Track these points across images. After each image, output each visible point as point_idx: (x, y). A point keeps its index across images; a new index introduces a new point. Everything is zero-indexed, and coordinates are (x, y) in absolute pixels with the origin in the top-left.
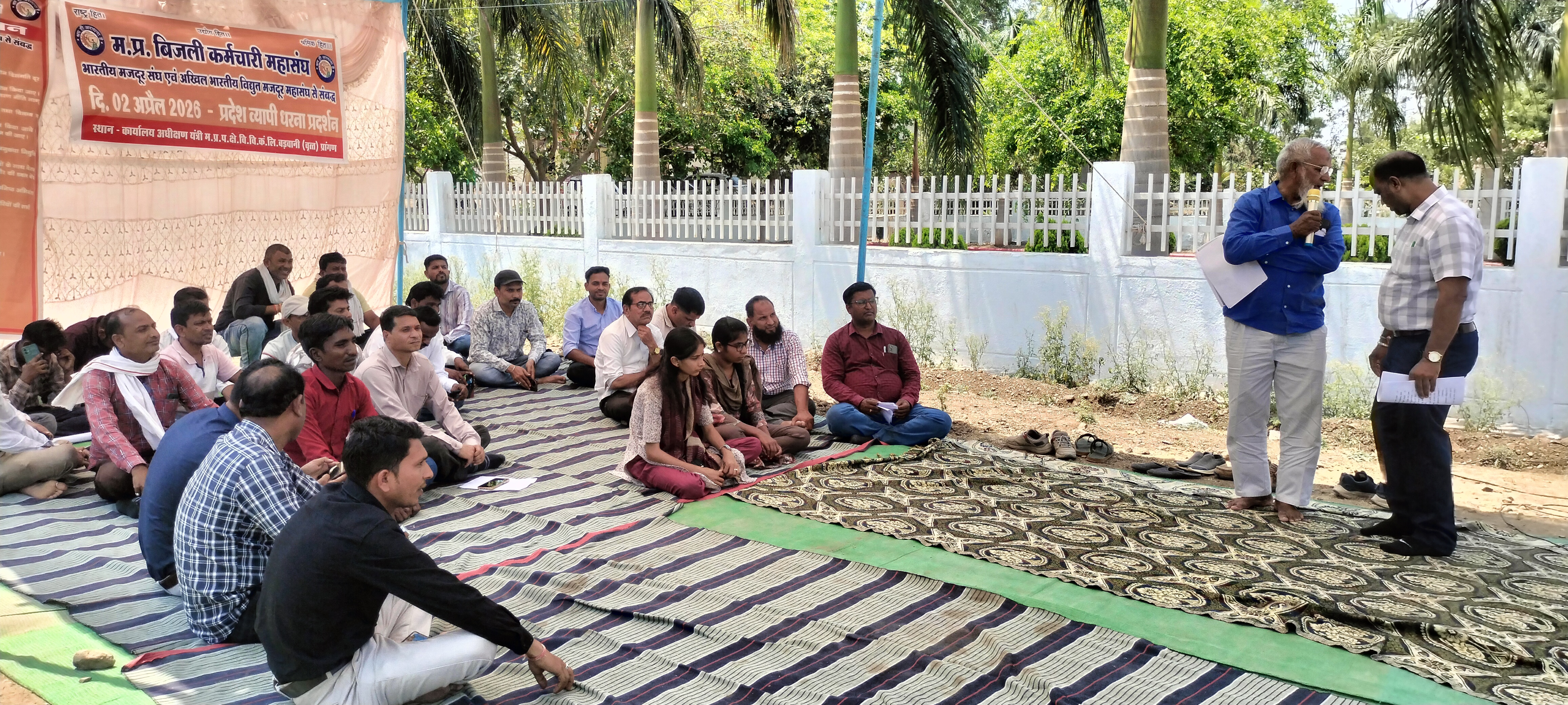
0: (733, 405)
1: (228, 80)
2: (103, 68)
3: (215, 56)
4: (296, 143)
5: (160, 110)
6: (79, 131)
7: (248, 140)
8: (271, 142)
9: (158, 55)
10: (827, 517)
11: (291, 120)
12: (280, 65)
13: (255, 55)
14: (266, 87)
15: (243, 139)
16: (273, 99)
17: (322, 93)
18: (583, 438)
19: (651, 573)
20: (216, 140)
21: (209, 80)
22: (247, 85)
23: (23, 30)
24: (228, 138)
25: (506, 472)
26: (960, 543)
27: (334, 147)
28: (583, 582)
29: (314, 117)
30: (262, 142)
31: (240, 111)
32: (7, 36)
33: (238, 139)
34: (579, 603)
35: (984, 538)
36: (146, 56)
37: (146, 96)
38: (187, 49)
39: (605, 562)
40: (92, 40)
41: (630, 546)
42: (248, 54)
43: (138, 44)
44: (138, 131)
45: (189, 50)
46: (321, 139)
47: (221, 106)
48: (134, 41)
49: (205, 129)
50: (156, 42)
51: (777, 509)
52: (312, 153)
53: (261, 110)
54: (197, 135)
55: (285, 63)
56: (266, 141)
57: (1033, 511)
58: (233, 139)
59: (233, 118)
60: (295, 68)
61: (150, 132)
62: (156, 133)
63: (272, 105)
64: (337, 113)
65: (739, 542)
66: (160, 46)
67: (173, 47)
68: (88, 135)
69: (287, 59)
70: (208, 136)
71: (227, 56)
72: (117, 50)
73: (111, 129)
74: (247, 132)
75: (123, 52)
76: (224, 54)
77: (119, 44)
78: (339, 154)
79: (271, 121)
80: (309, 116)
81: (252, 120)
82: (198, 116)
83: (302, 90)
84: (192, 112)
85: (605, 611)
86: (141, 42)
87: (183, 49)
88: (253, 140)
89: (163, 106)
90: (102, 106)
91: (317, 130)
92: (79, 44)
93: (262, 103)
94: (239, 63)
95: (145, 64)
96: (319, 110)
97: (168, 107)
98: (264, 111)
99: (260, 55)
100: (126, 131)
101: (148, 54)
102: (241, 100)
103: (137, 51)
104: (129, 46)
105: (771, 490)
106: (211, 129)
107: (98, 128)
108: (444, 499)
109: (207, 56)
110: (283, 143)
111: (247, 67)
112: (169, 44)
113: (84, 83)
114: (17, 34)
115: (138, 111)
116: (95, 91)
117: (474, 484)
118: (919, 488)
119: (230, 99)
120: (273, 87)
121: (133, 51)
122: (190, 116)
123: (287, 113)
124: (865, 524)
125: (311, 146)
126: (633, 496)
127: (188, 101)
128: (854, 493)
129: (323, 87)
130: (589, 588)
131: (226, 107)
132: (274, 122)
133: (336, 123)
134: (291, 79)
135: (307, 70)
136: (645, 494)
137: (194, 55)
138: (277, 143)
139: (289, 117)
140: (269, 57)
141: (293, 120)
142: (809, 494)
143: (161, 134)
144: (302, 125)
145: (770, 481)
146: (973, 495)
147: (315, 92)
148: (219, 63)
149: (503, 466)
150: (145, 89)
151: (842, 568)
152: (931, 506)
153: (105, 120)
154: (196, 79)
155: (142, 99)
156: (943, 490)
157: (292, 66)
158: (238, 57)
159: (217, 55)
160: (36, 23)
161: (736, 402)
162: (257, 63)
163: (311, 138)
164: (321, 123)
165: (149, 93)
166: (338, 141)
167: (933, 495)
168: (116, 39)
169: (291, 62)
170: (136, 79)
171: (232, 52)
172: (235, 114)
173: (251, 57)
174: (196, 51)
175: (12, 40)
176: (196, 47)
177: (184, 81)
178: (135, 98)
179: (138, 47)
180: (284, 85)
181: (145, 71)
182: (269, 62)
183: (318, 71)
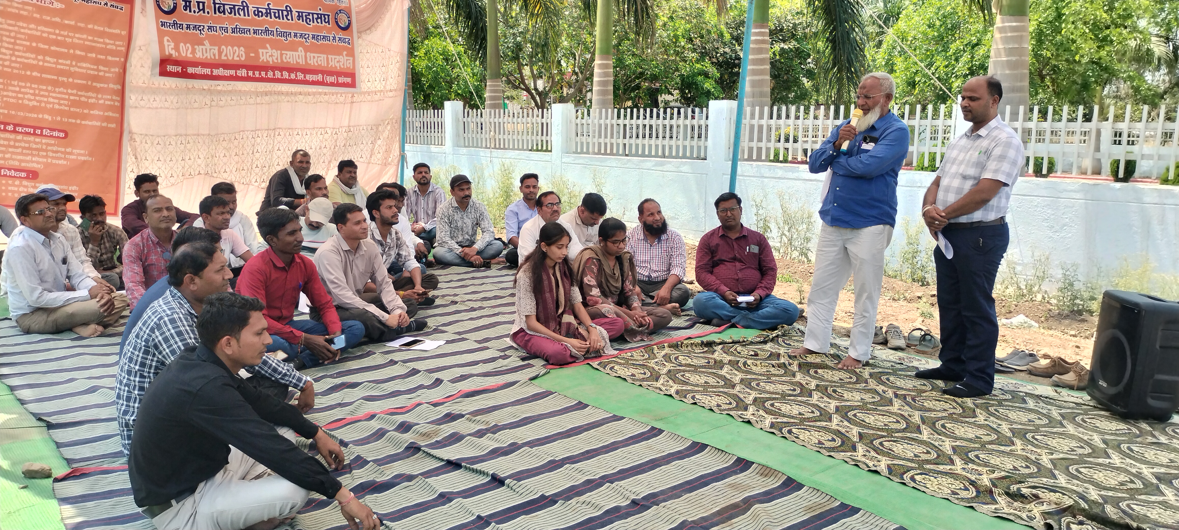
0: (612, 289)
1: (267, 30)
2: (175, 24)
3: (258, 13)
4: (320, 77)
5: (214, 55)
6: (157, 70)
7: (282, 75)
8: (300, 76)
9: (215, 13)
10: (664, 388)
11: (315, 60)
12: (307, 18)
13: (287, 11)
14: (295, 35)
15: (278, 74)
16: (301, 44)
17: (340, 39)
18: (497, 310)
19: (496, 429)
20: (257, 76)
21: (252, 31)
22: (282, 34)
24: (266, 74)
25: (428, 334)
26: (769, 419)
27: (349, 80)
28: (436, 433)
29: (333, 57)
30: (293, 76)
31: (275, 54)
32: (106, 1)
33: (274, 75)
34: (424, 452)
35: (793, 417)
36: (205, 14)
37: (204, 45)
38: (237, 8)
39: (462, 416)
41: (491, 403)
42: (282, 11)
43: (201, 4)
44: (199, 70)
45: (239, 9)
46: (339, 74)
47: (261, 51)
48: (198, 3)
49: (248, 68)
50: (215, 3)
51: (625, 379)
52: (332, 84)
53: (291, 53)
54: (243, 72)
55: (311, 17)
56: (296, 76)
57: (847, 395)
58: (270, 74)
59: (270, 60)
60: (319, 20)
61: (207, 71)
62: (212, 72)
63: (300, 49)
64: (351, 53)
65: (581, 406)
66: (217, 6)
67: (227, 7)
68: (164, 73)
69: (313, 14)
70: (251, 73)
71: (266, 13)
72: (186, 10)
73: (179, 69)
74: (281, 69)
75: (190, 11)
76: (264, 11)
77: (187, 6)
78: (353, 85)
79: (300, 61)
80: (330, 56)
81: (285, 61)
82: (243, 59)
83: (324, 37)
84: (238, 56)
85: (442, 460)
86: (203, 3)
87: (234, 8)
88: (286, 75)
89: (216, 52)
90: (173, 52)
91: (336, 67)
92: (159, 6)
93: (293, 47)
94: (276, 17)
95: (206, 20)
96: (337, 51)
97: (220, 53)
98: (294, 53)
99: (291, 11)
100: (190, 70)
101: (208, 13)
102: (276, 45)
103: (200, 10)
104: (194, 7)
105: (627, 363)
106: (254, 68)
107: (170, 68)
108: (368, 354)
109: (251, 13)
110: (310, 77)
111: (281, 20)
112: (224, 5)
113: (161, 35)
115: (197, 56)
116: (168, 41)
117: (396, 344)
118: (754, 368)
119: (268, 46)
120: (301, 35)
121: (197, 10)
122: (236, 58)
123: (312, 55)
124: (693, 398)
125: (331, 79)
126: (514, 361)
127: (236, 48)
128: (695, 369)
129: (341, 34)
130: (438, 439)
131: (265, 51)
132: (302, 62)
133: (351, 61)
134: (316, 29)
135: (328, 22)
136: (523, 359)
137: (242, 13)
138: (305, 77)
139: (314, 57)
140: (299, 12)
141: (317, 60)
142: (657, 368)
143: (216, 72)
144: (324, 64)
145: (629, 354)
146: (799, 377)
147: (334, 38)
148: (261, 18)
149: (426, 330)
150: (204, 39)
151: (656, 435)
152: (758, 385)
153: (176, 63)
154: (243, 31)
155: (201, 47)
156: (773, 371)
157: (317, 19)
158: (275, 13)
159: (259, 12)
161: (616, 287)
162: (289, 17)
163: (331, 73)
164: (339, 62)
165: (206, 42)
166: (352, 75)
167: (764, 375)
168: (185, 1)
169: (315, 16)
170: (198, 31)
171: (270, 9)
172: (271, 56)
173: (285, 13)
174: (244, 9)
175: (109, 4)
176: (244, 7)
177: (233, 32)
178: (196, 47)
179: (201, 7)
180: (310, 34)
181: (205, 25)
182: (299, 16)
183: (337, 22)
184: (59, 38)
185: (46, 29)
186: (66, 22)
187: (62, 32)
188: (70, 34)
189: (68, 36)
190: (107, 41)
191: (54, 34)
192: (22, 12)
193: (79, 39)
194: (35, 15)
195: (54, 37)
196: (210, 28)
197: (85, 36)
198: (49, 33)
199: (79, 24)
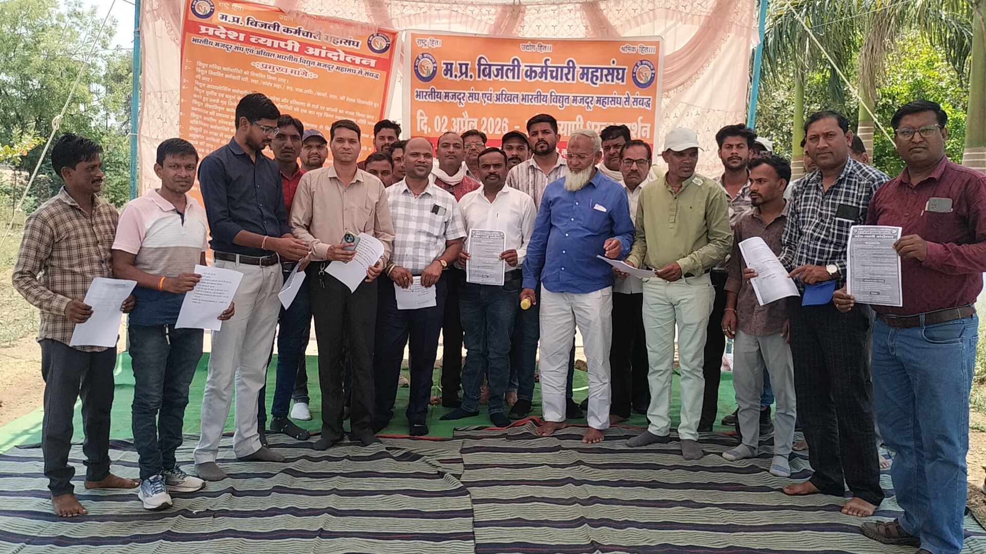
1: (539, 95)
2: (432, 93)
3: (531, 73)
9: (479, 77)
12: (593, 76)
13: (569, 68)
14: (575, 100)
16: (581, 111)
17: (636, 100)
21: (520, 97)
22: (557, 99)
23: (373, 63)
32: (360, 68)
36: (469, 78)
37: (462, 116)
38: (505, 68)
40: (427, 66)
42: (562, 68)
43: (464, 67)
45: (508, 69)
48: (461, 65)
50: (480, 65)
55: (599, 74)
60: (610, 78)
63: (579, 116)
64: (649, 118)
66: (482, 67)
67: (494, 68)
69: (602, 69)
71: (542, 73)
72: (446, 75)
75: (451, 76)
76: (538, 70)
77: (449, 69)
83: (613, 99)
84: (500, 129)
86: (467, 65)
87: (502, 69)
90: (425, 128)
92: (417, 72)
93: (569, 115)
94: (553, 77)
95: (467, 86)
98: (570, 123)
99: (575, 68)
101: (471, 77)
103: (462, 74)
104: (456, 70)
109: (523, 74)
111: (559, 81)
112: (490, 66)
113: (414, 107)
114: (368, 66)
120: (583, 99)
121: (459, 74)
123: (594, 123)
127: (498, 119)
129: (638, 94)
133: (648, 130)
134: (603, 89)
135: (622, 78)
137: (510, 74)
140: (584, 69)
147: (628, 100)
148: (533, 80)
150: (463, 110)
154: (510, 97)
155: (459, 119)
157: (606, 76)
158: (552, 72)
159: (532, 71)
160: (385, 55)
162: (570, 76)
165: (465, 114)
168: (447, 64)
169: (605, 72)
170: (457, 100)
171: (547, 67)
173: (565, 71)
174: (514, 70)
175: (364, 72)
176: (514, 66)
177: (498, 99)
178: (453, 119)
179: (464, 70)
180: (595, 96)
181: (466, 92)
182: (583, 74)
183: (634, 78)
184: (310, 112)
185: (298, 103)
186: (319, 94)
187: (313, 106)
188: (322, 108)
189: (319, 110)
190: (359, 114)
191: (306, 108)
192: (275, 85)
193: (329, 112)
194: (288, 88)
195: (305, 111)
196: (471, 95)
197: (336, 110)
198: (301, 107)
199: (331, 96)
